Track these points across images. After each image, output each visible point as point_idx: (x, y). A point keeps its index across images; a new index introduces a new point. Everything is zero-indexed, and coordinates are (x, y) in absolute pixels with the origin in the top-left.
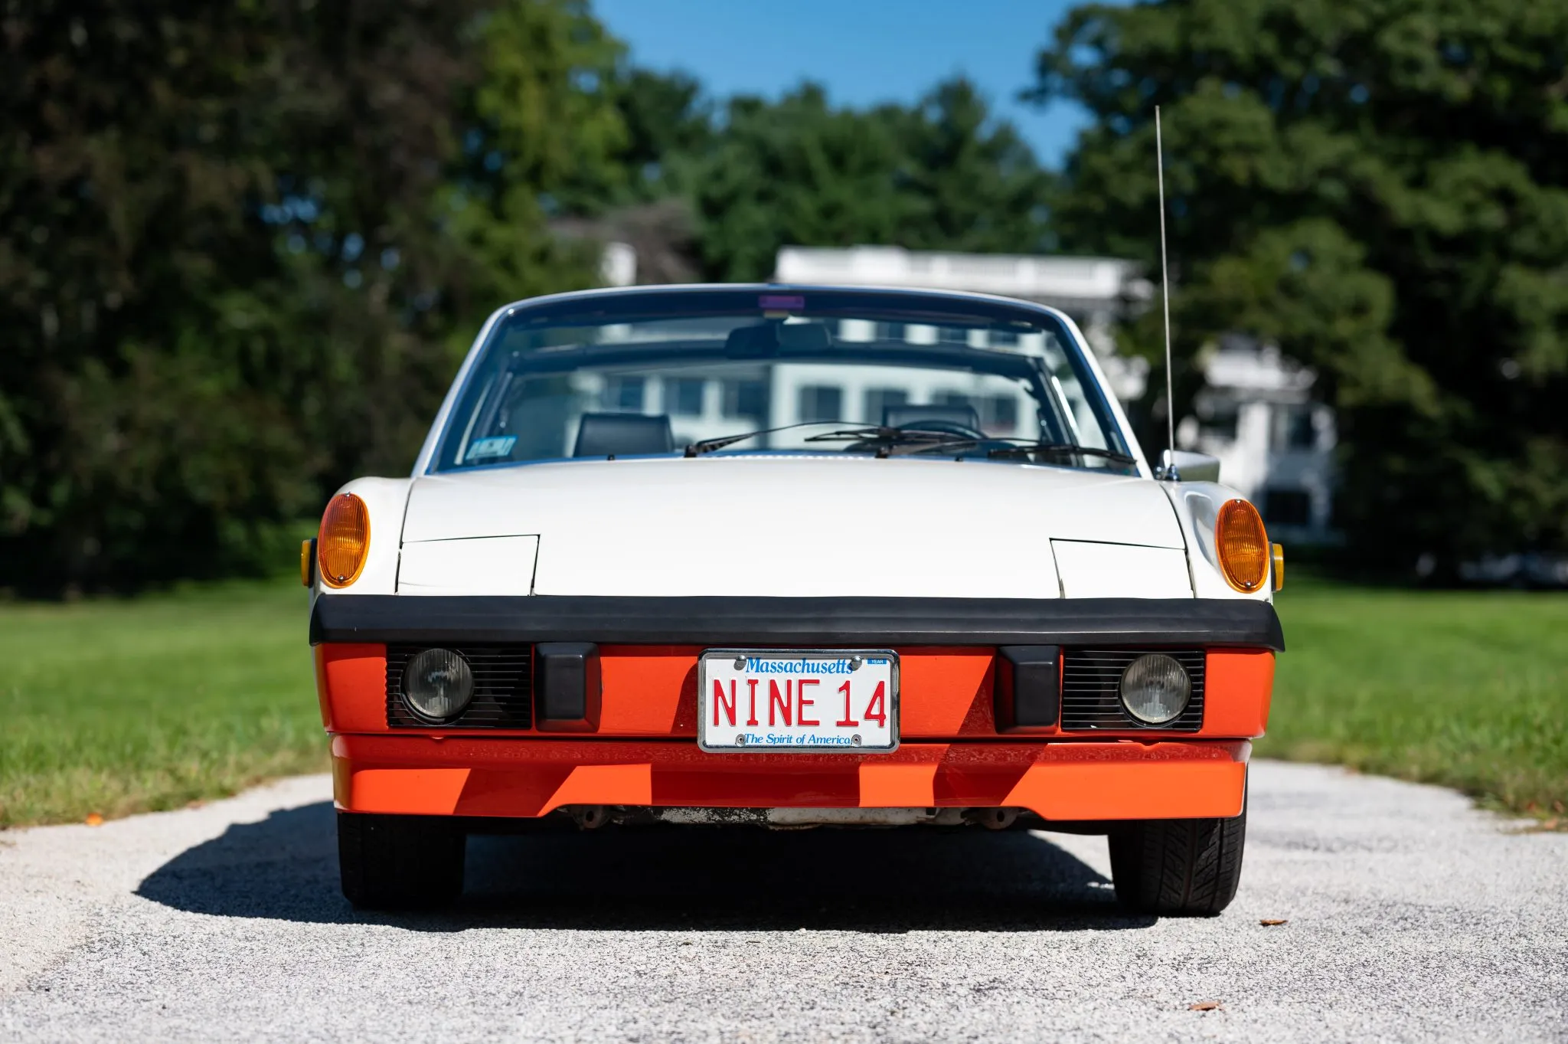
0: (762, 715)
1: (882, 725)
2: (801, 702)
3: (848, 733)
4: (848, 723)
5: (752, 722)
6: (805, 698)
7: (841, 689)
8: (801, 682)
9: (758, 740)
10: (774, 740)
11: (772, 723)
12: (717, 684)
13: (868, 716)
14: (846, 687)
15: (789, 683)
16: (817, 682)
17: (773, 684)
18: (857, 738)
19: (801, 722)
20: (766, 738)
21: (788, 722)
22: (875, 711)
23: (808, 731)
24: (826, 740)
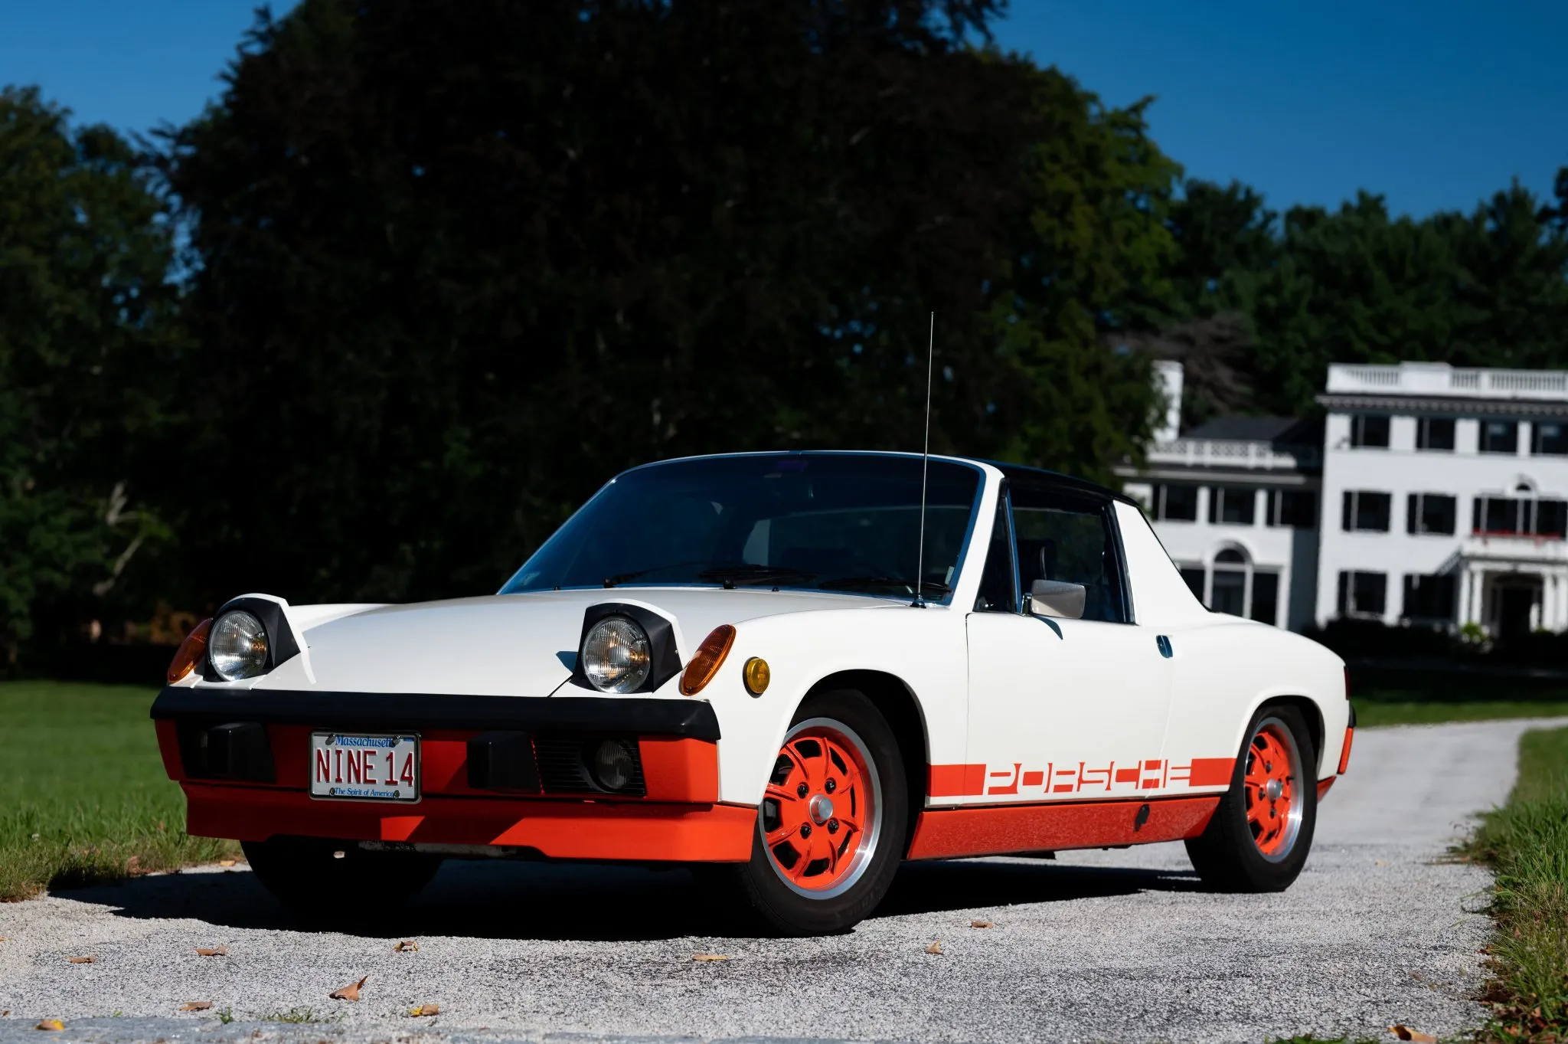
0: (343, 776)
1: (410, 784)
2: (366, 767)
3: (391, 789)
4: (391, 783)
5: (339, 780)
6: (368, 764)
7: (387, 759)
8: (366, 753)
9: (342, 792)
10: (351, 792)
11: (349, 781)
12: (319, 752)
13: (403, 778)
14: (390, 757)
15: (359, 753)
16: (374, 753)
17: (350, 753)
18: (397, 793)
19: (366, 781)
20: (347, 791)
21: (358, 781)
22: (406, 775)
23: (370, 787)
24: (381, 794)
